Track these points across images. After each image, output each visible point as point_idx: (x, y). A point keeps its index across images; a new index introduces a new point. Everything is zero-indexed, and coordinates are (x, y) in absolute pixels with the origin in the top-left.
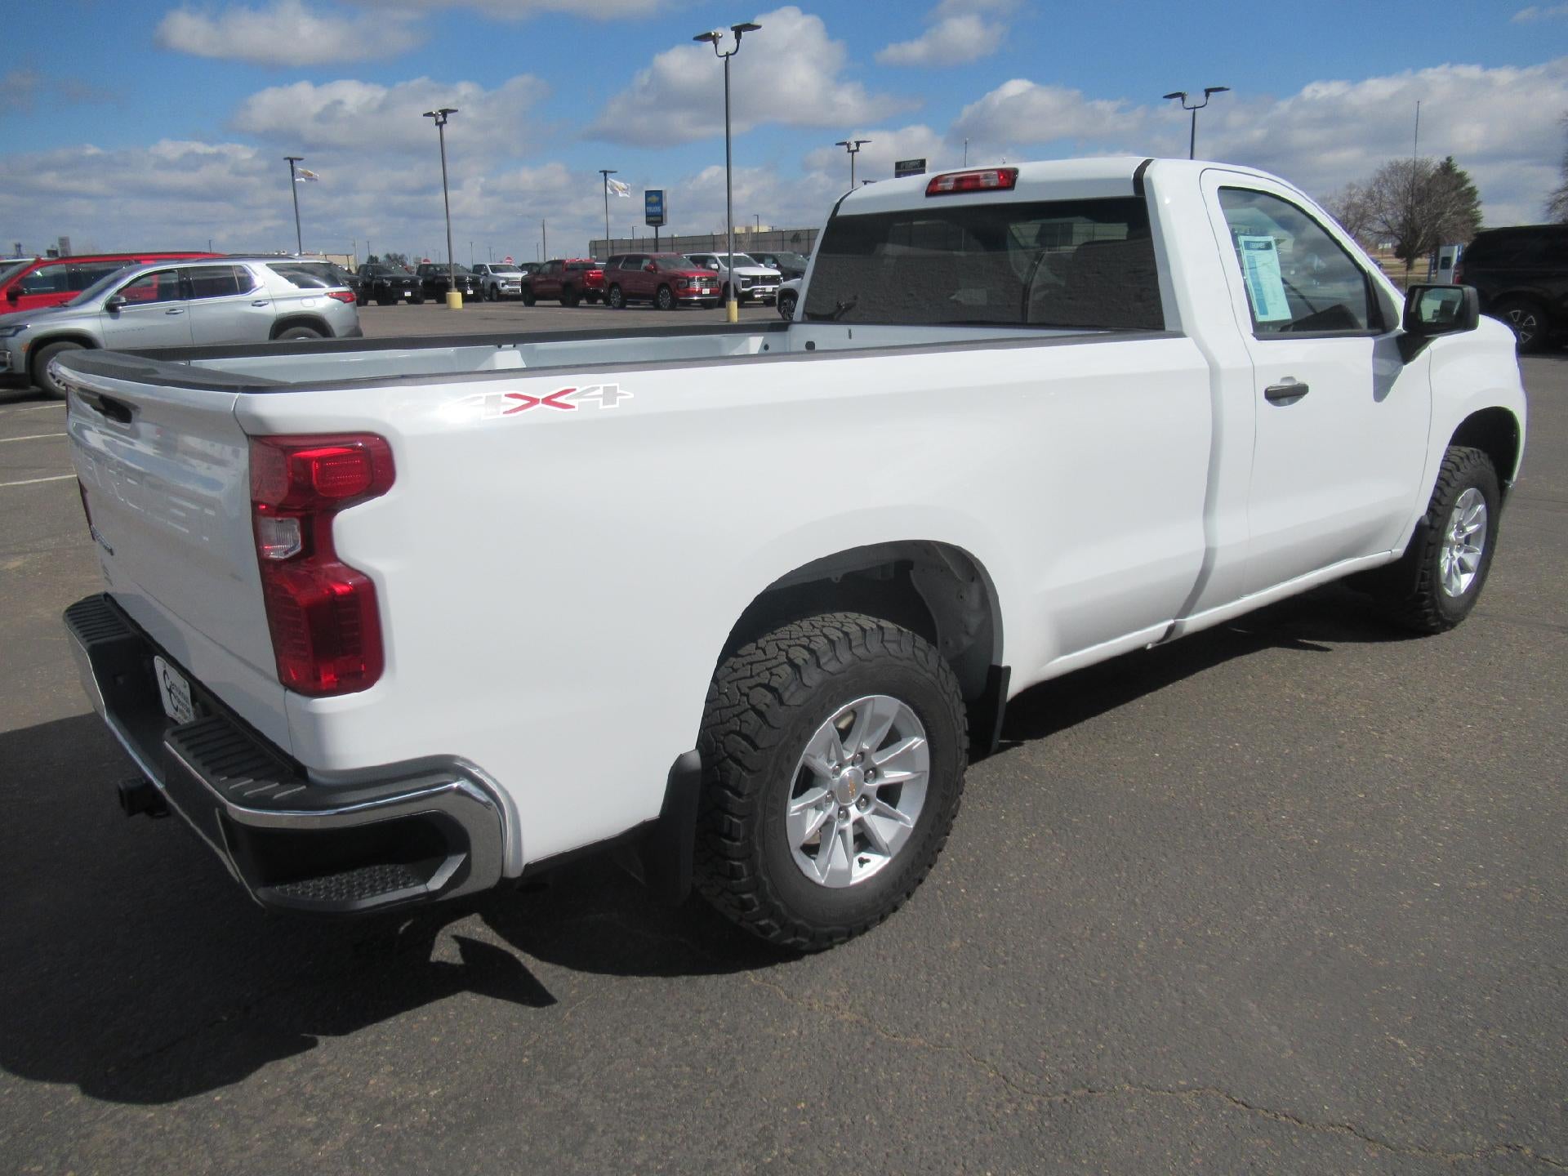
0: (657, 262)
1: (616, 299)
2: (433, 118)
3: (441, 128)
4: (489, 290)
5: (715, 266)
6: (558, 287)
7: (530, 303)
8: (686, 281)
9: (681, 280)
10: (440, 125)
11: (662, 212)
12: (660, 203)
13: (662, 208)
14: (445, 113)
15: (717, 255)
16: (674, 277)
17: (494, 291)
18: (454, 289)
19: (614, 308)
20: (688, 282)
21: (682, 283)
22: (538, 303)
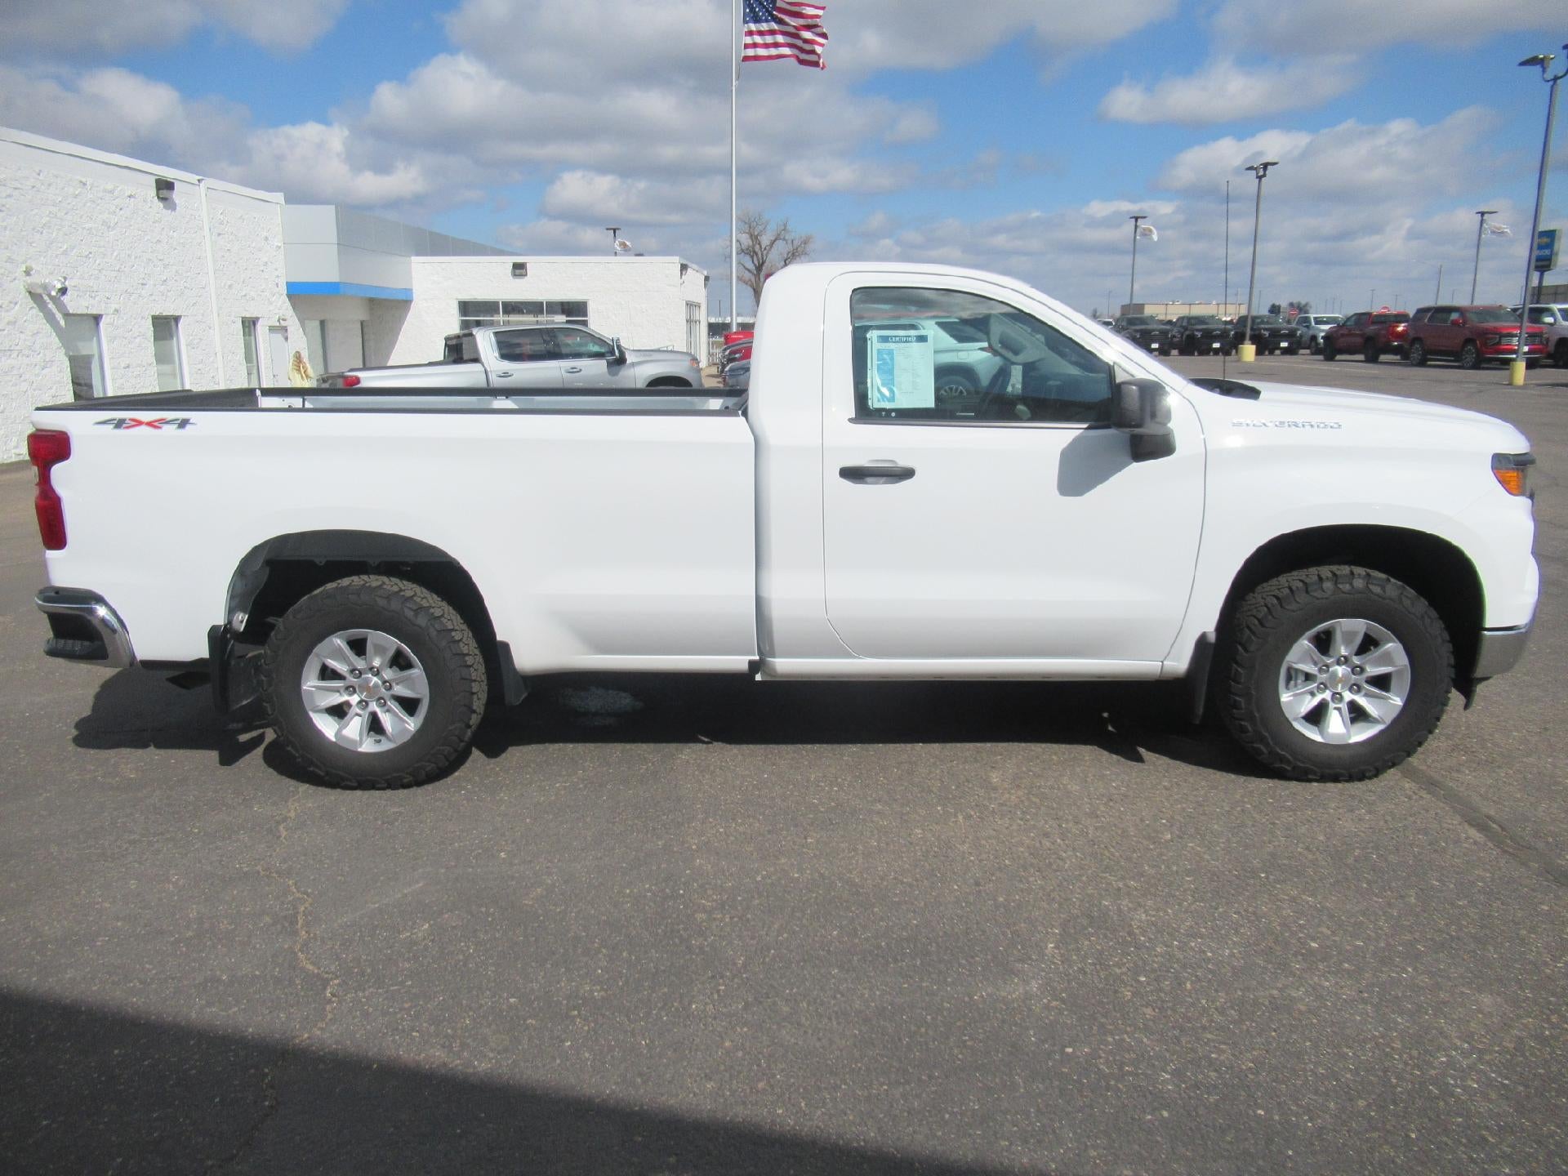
0: (1468, 315)
1: (1415, 356)
2: (1255, 172)
3: (1260, 181)
4: (1308, 342)
5: (1549, 320)
6: (1359, 340)
7: (1330, 358)
8: (1498, 336)
9: (1490, 336)
10: (1260, 178)
11: (1551, 255)
12: (1550, 246)
13: (1552, 252)
14: (1265, 166)
15: (1556, 307)
16: (1484, 334)
17: (1313, 344)
18: (1247, 341)
19: (1413, 365)
20: (1500, 338)
21: (1492, 338)
22: (1338, 357)
